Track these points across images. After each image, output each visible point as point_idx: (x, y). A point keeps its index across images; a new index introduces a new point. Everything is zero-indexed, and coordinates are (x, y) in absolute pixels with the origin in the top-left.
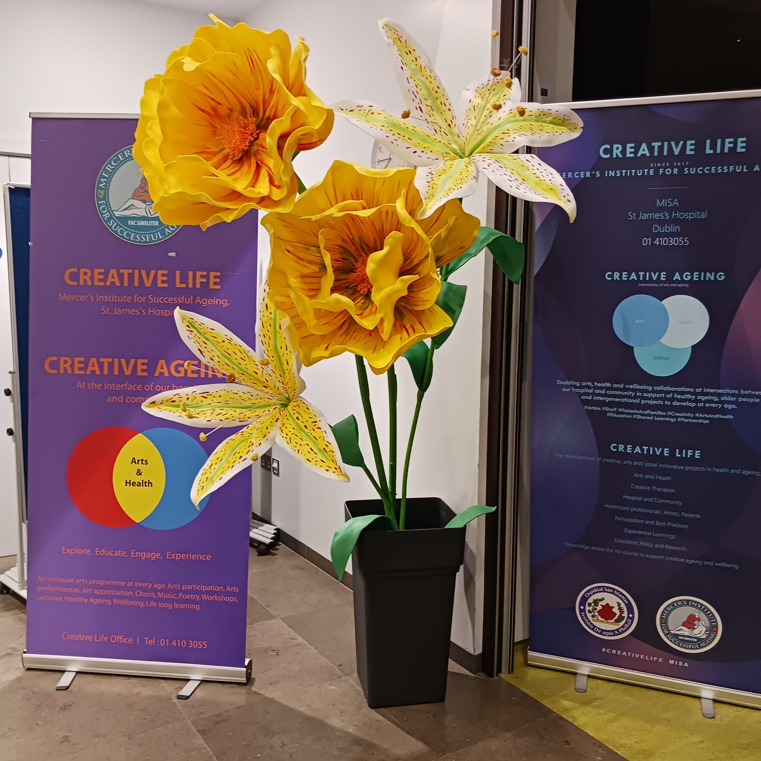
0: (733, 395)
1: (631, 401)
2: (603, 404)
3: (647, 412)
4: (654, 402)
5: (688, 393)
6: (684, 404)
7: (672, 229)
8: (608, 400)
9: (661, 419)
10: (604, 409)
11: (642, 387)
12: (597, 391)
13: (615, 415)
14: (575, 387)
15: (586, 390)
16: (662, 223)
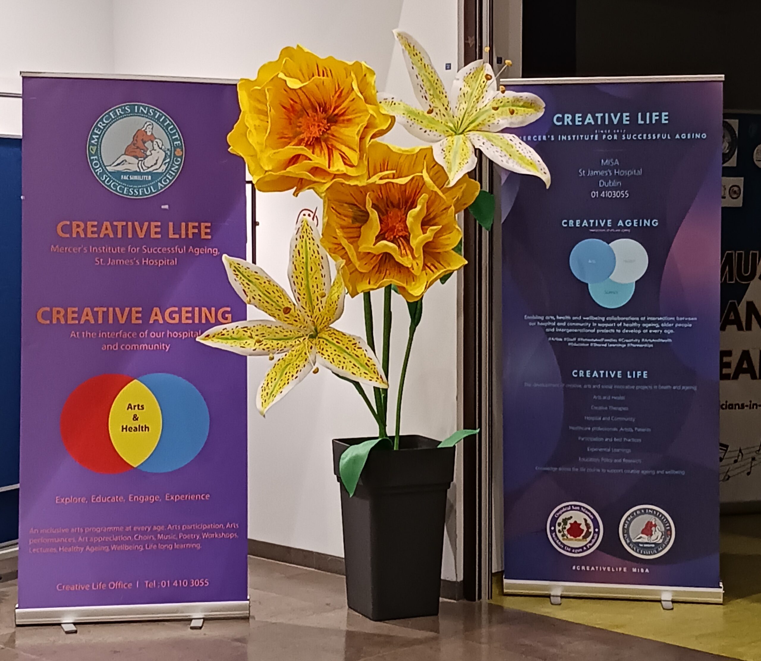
0: (670, 322)
1: (588, 331)
2: (565, 335)
3: (602, 340)
4: (607, 331)
5: (634, 321)
6: (632, 331)
7: (614, 184)
8: (569, 331)
9: (614, 345)
10: (565, 339)
11: (596, 318)
12: (559, 324)
13: (575, 345)
14: (540, 321)
15: (549, 323)
16: (606, 179)
